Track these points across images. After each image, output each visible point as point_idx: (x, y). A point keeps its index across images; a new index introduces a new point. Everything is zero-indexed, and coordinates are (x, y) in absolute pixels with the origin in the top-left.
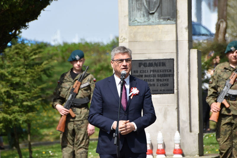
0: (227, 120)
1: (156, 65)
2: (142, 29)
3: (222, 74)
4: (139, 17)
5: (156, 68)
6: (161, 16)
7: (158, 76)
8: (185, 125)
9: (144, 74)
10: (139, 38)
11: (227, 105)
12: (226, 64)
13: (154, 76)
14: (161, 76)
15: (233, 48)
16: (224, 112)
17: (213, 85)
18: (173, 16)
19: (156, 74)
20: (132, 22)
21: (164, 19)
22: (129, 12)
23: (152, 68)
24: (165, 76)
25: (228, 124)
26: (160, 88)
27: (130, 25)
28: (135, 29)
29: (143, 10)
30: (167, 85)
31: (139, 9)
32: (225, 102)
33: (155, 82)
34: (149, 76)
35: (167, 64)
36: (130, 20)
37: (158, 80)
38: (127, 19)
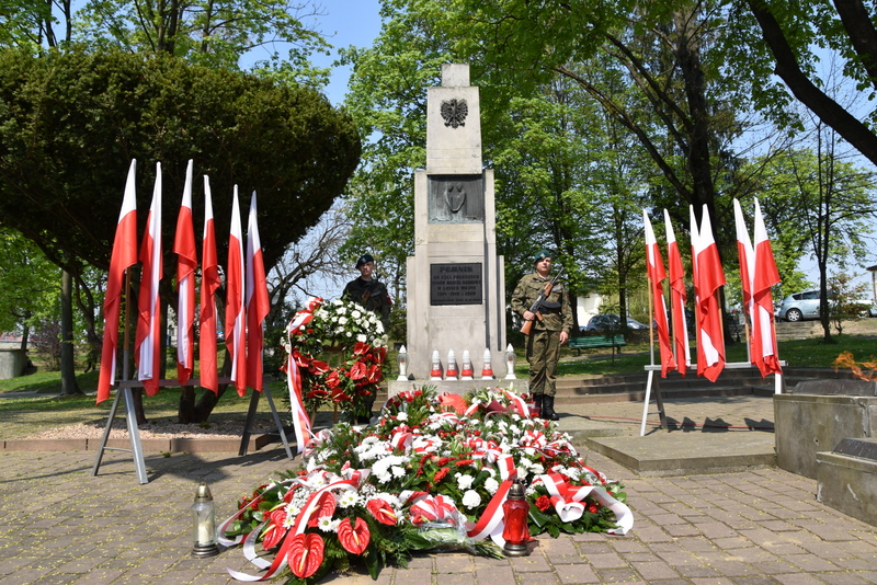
0: (540, 336)
1: (461, 269)
2: (444, 227)
3: (532, 285)
4: (440, 215)
5: (461, 274)
6: (465, 214)
7: (464, 283)
8: (494, 342)
9: (446, 281)
10: (440, 239)
11: (540, 319)
12: (536, 275)
13: (459, 283)
14: (466, 283)
15: (543, 255)
16: (538, 327)
17: (521, 295)
18: (480, 215)
19: (461, 280)
20: (431, 220)
21: (469, 218)
22: (429, 209)
23: (456, 274)
24: (472, 282)
25: (540, 340)
26: (465, 297)
27: (428, 223)
28: (436, 227)
29: (445, 207)
30: (474, 294)
31: (440, 207)
32: (538, 314)
33: (460, 291)
34: (453, 283)
35: (474, 269)
36: (429, 218)
37: (462, 288)
38: (426, 219)
